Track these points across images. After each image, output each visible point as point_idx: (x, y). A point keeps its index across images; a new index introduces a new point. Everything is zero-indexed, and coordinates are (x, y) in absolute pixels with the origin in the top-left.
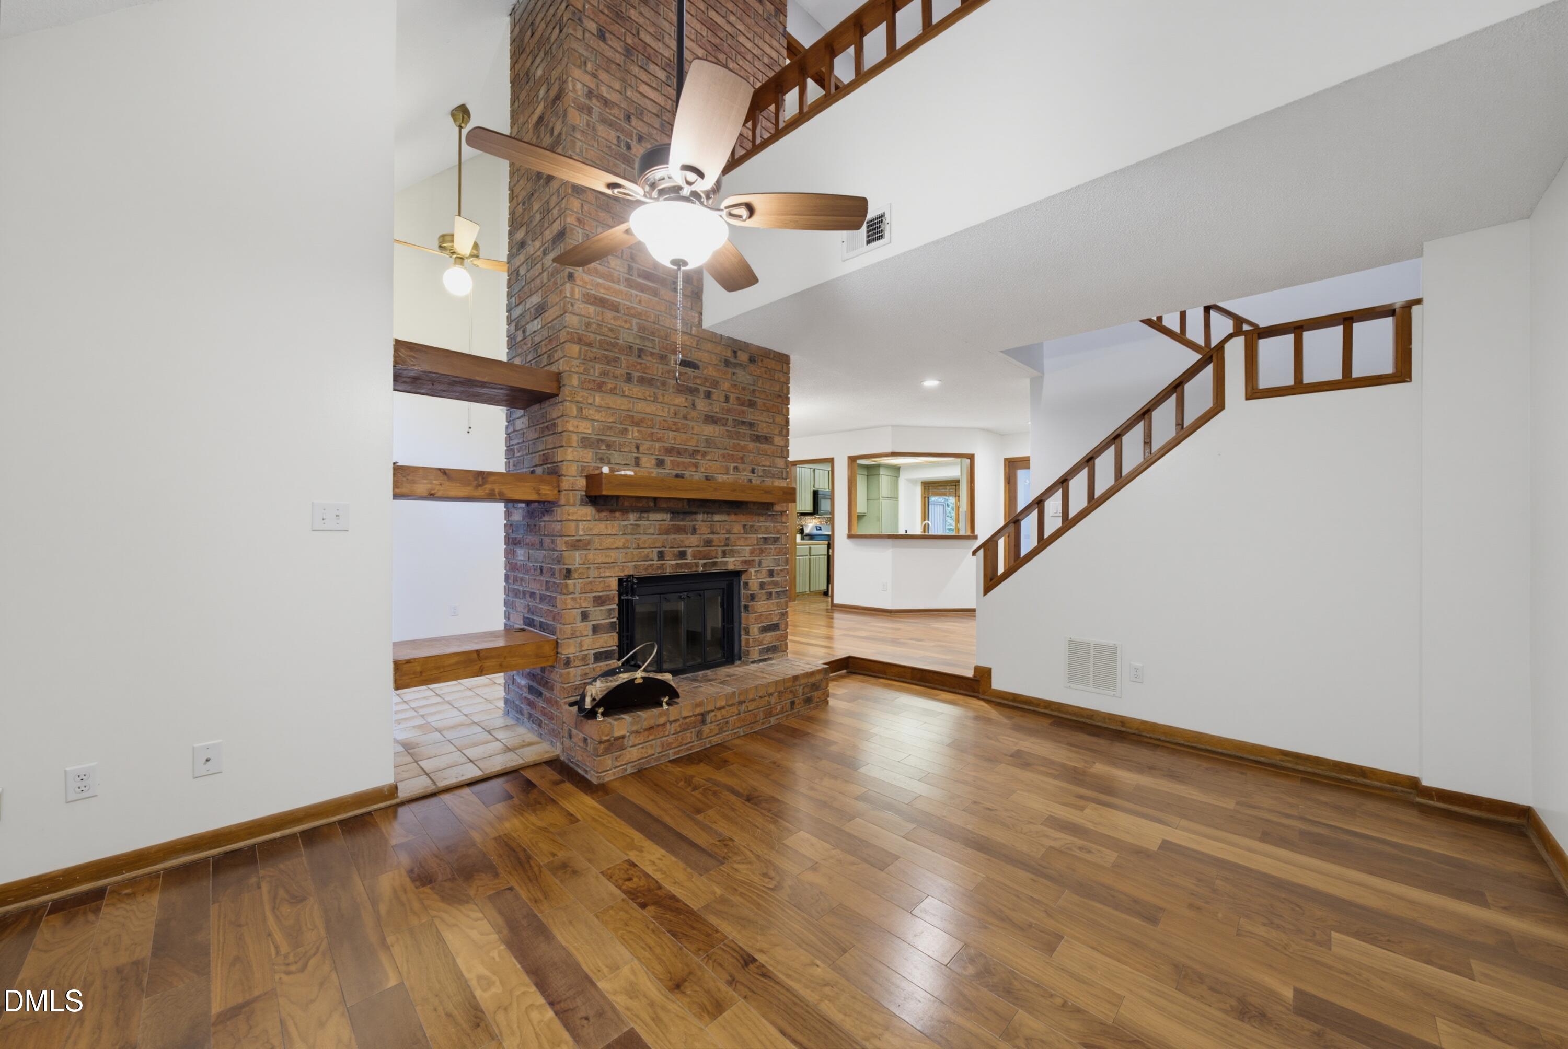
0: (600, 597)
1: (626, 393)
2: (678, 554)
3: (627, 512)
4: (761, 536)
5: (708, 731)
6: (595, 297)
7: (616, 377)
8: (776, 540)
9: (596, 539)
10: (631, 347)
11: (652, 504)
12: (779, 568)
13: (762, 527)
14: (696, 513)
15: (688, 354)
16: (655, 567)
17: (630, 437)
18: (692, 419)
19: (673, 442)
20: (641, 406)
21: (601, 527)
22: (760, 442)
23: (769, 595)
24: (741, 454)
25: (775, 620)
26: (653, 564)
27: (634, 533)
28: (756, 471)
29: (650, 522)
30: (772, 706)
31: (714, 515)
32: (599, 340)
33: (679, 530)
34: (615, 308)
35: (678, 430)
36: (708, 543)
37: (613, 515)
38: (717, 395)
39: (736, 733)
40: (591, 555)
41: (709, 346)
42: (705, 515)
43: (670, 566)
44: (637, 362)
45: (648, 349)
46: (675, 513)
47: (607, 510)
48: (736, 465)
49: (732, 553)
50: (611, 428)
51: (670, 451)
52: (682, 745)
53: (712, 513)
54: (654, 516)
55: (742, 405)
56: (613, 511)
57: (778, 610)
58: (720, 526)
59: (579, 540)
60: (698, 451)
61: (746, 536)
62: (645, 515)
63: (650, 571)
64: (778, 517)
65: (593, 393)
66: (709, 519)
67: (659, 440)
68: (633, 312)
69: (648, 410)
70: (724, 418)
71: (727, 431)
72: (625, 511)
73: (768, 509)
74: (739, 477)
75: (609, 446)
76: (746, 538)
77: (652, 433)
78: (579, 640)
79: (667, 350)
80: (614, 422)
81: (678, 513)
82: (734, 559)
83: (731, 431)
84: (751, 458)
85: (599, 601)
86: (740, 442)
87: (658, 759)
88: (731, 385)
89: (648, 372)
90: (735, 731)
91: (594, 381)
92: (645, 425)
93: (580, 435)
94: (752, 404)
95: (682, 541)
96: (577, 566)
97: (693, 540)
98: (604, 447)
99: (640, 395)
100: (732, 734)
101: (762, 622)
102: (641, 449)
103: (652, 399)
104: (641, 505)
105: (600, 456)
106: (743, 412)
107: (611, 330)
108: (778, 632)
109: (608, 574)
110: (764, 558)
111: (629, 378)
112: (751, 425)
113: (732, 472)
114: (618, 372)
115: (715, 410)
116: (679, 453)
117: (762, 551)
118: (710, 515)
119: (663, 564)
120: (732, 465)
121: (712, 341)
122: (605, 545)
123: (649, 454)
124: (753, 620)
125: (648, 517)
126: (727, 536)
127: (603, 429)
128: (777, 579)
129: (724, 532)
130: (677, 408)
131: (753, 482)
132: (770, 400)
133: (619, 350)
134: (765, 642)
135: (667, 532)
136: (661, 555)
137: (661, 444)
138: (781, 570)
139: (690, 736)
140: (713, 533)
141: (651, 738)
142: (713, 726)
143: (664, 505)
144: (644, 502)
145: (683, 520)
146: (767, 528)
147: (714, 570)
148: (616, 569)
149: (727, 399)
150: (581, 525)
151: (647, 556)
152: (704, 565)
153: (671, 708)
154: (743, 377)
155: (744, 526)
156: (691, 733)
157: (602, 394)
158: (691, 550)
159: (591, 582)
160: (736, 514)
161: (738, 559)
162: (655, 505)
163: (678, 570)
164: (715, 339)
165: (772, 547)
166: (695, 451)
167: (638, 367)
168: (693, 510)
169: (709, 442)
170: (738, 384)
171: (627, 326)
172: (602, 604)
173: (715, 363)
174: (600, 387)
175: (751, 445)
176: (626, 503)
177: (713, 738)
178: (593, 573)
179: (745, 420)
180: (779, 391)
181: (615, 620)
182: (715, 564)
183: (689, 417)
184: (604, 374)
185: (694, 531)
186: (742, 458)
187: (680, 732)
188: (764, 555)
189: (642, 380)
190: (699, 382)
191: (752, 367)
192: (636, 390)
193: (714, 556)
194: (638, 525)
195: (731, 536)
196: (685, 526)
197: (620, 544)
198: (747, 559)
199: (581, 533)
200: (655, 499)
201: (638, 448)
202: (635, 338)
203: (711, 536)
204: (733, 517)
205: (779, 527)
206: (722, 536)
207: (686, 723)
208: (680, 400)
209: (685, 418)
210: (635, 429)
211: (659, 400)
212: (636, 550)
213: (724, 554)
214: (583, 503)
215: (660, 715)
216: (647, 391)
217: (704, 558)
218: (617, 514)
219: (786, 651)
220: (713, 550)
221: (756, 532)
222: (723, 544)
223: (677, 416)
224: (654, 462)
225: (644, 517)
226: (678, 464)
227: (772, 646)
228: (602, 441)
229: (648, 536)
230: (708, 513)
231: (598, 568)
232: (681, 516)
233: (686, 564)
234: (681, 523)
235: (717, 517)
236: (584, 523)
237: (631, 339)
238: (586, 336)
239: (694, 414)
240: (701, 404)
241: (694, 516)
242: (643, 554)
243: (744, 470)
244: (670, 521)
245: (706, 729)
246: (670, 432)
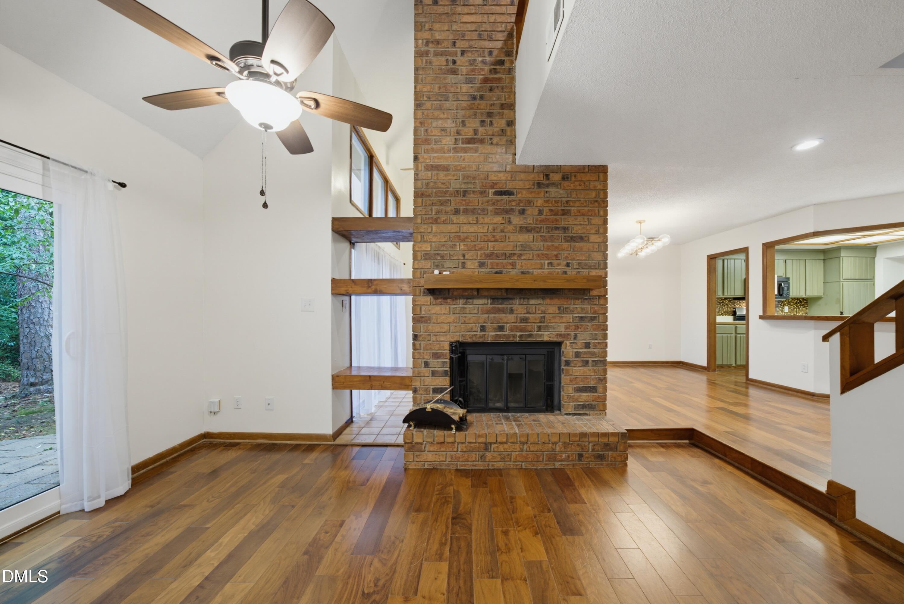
0: (437, 353)
1: (455, 222)
2: (497, 328)
3: (456, 299)
4: (577, 315)
5: (491, 457)
6: (432, 166)
7: (446, 213)
8: (593, 319)
9: (434, 317)
10: (457, 191)
11: (475, 293)
12: (596, 341)
13: (578, 309)
14: (513, 299)
15: (503, 185)
16: (478, 336)
17: (458, 250)
18: (509, 232)
19: (492, 249)
20: (465, 228)
21: (437, 309)
22: (575, 241)
23: (586, 363)
24: (555, 253)
25: (592, 383)
26: (477, 334)
27: (461, 312)
28: (571, 265)
29: (475, 306)
30: (557, 453)
31: (530, 300)
32: (435, 192)
33: (499, 311)
34: (446, 169)
35: (496, 241)
36: (525, 320)
37: (446, 301)
38: (530, 210)
39: (517, 465)
40: (431, 327)
41: (523, 176)
42: (522, 300)
43: (490, 336)
44: (462, 200)
45: (471, 189)
46: (494, 299)
47: (441, 298)
48: (550, 261)
49: (547, 328)
50: (444, 245)
51: (489, 256)
52: (468, 461)
53: (528, 299)
54: (476, 301)
55: (556, 214)
56: (445, 299)
57: (594, 375)
58: (536, 307)
59: (423, 317)
60: (515, 254)
61: (560, 315)
62: (471, 301)
63: (474, 339)
64: (595, 300)
65: (430, 225)
66: (525, 303)
67: (480, 249)
68: (459, 168)
69: (472, 230)
70: (538, 227)
71: (541, 236)
72: (455, 298)
73: (583, 294)
74: (554, 270)
75: (442, 257)
76: (562, 317)
77: (475, 245)
78: (423, 378)
79: (486, 186)
80: (447, 241)
81: (498, 299)
82: (549, 333)
83: (544, 236)
84: (566, 255)
85: (436, 356)
86: (554, 243)
87: (448, 465)
88: (544, 201)
89: (471, 205)
90: (517, 463)
91: (432, 218)
92: (469, 241)
93: (423, 253)
94: (565, 213)
95: (501, 319)
96: (422, 333)
97: (511, 318)
98: (439, 258)
99: (465, 221)
100: (513, 465)
101: (577, 384)
102: (467, 257)
103: (475, 222)
104: (466, 294)
105: (436, 263)
106: (556, 220)
107: (443, 183)
108: (595, 394)
109: (442, 339)
110: (579, 333)
111: (457, 211)
112: (565, 229)
113: (546, 267)
114: (449, 209)
115: (529, 222)
116: (498, 257)
117: (577, 328)
118: (526, 300)
119: (485, 335)
120: (546, 262)
121: (525, 172)
122: (439, 321)
123: (473, 259)
124: (568, 381)
125: (473, 302)
126: (542, 315)
127: (439, 247)
128: (595, 350)
129: (540, 312)
130: (495, 226)
131: (569, 273)
132: (585, 206)
133: (449, 195)
134: (580, 400)
135: (488, 312)
136: (483, 329)
137: (483, 252)
138: (599, 343)
139: (474, 456)
140: (528, 313)
141: (442, 449)
142: (495, 454)
143: (486, 294)
144: (469, 291)
145: (501, 304)
146: (582, 309)
147: (529, 340)
148: (448, 336)
149: (541, 212)
150: (423, 308)
151: (472, 328)
152: (521, 336)
153: (458, 433)
154: (553, 192)
155: (559, 308)
156: (476, 454)
157: (437, 225)
158: (508, 325)
159: (430, 344)
160: (551, 299)
161: (554, 333)
162: (478, 294)
163: (497, 339)
164: (527, 170)
165: (588, 324)
166: (511, 254)
167: (464, 203)
168: (509, 296)
169: (524, 247)
170: (551, 199)
171: (455, 178)
172: (438, 358)
173: (527, 187)
174: (436, 221)
175: (565, 245)
176: (455, 293)
177: (495, 463)
178: (433, 338)
179: (558, 226)
180: (595, 198)
181: (448, 369)
182: (530, 336)
183: (505, 230)
184: (438, 212)
185: (512, 311)
186: (556, 256)
187: (465, 452)
188: (579, 330)
189: (466, 211)
190: (514, 204)
191: (566, 183)
192: (462, 218)
193: (529, 330)
194: (465, 308)
195: (546, 315)
196: (503, 308)
197: (451, 320)
198: (563, 333)
199: (423, 313)
200: (478, 290)
201: (464, 256)
202: (461, 185)
203: (528, 315)
204: (548, 301)
205: (596, 308)
206: (538, 315)
207: (471, 447)
208: (498, 219)
209: (502, 231)
210: (462, 244)
211: (480, 222)
212: (464, 325)
213: (539, 329)
214: (424, 294)
215: (449, 436)
216: (471, 218)
217: (521, 331)
218: (449, 301)
219: (605, 411)
220: (528, 325)
221: (572, 312)
222: (538, 321)
223: (496, 231)
224: (477, 264)
225: (469, 302)
226: (497, 264)
227: (588, 404)
228: (438, 254)
229: (472, 315)
230: (524, 299)
231: (435, 335)
232: (500, 301)
233: (505, 335)
234: (500, 306)
235: (532, 302)
236: (426, 306)
237: (458, 186)
238: (426, 191)
239: (510, 228)
240: (516, 220)
241: (511, 301)
242: (468, 327)
243: (559, 264)
244: (491, 304)
245: (489, 455)
246: (490, 243)
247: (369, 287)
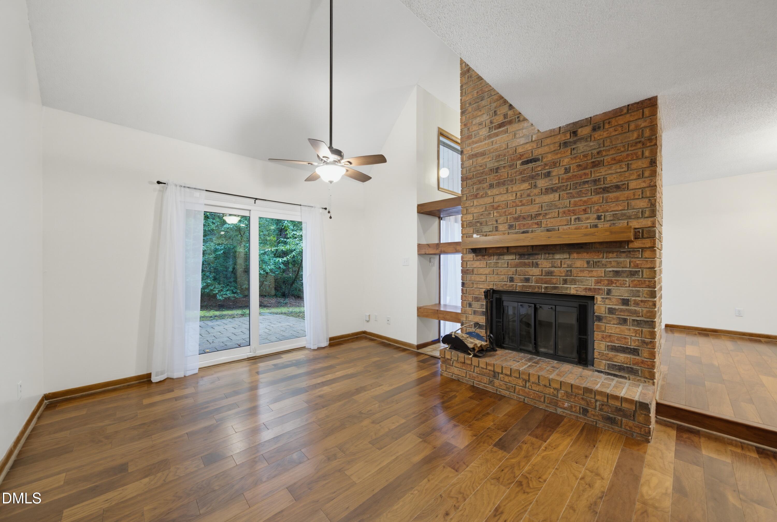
0: (477, 297)
1: (490, 194)
2: (524, 279)
3: (491, 256)
4: (611, 269)
5: (498, 384)
6: (473, 155)
7: (483, 189)
8: (632, 274)
9: (475, 270)
10: (491, 170)
11: (506, 251)
12: (639, 299)
13: (613, 263)
14: (538, 254)
15: (530, 155)
16: (508, 286)
17: (492, 216)
18: (535, 195)
19: (519, 213)
20: (497, 199)
21: (477, 264)
22: (608, 192)
23: (625, 321)
24: (583, 207)
25: (633, 345)
26: (507, 284)
27: (495, 266)
28: (603, 217)
29: (504, 261)
31: (555, 255)
32: (475, 175)
33: (525, 265)
34: (483, 154)
35: (523, 205)
36: (550, 273)
37: (484, 258)
38: (555, 172)
39: (520, 398)
40: (473, 277)
41: (548, 141)
42: (547, 255)
43: (518, 285)
44: (495, 176)
45: (502, 166)
46: (522, 255)
47: (480, 255)
48: (576, 217)
49: (574, 282)
50: (482, 215)
51: (517, 219)
52: (482, 382)
53: (553, 254)
54: (506, 257)
55: (585, 168)
56: (483, 256)
57: (635, 336)
58: (561, 262)
59: (468, 270)
60: (540, 214)
61: (590, 269)
62: (501, 257)
63: (505, 287)
64: (637, 253)
65: (472, 200)
66: (550, 258)
67: (510, 214)
68: (492, 151)
69: (503, 199)
70: (564, 186)
71: (567, 194)
72: (490, 255)
73: (620, 247)
74: (582, 225)
75: (481, 224)
76: (592, 271)
77: (505, 211)
78: (467, 315)
79: (514, 160)
80: (484, 211)
81: (524, 255)
82: (576, 286)
83: (571, 193)
84: (596, 208)
85: (477, 299)
86: (582, 198)
87: (468, 381)
88: (571, 158)
89: (502, 178)
90: (520, 397)
91: (473, 194)
92: (501, 208)
93: (468, 222)
94: (595, 165)
95: (527, 272)
96: (467, 282)
97: (535, 271)
98: (479, 225)
99: (497, 193)
100: (517, 397)
101: (611, 342)
102: (499, 222)
103: (505, 192)
104: (499, 252)
105: (477, 229)
106: (585, 174)
107: (481, 166)
108: (637, 358)
109: (481, 287)
110: (614, 288)
111: (491, 186)
112: (595, 181)
113: (573, 223)
114: (485, 185)
115: (554, 183)
116: (524, 218)
117: (611, 283)
118: (551, 255)
119: (513, 285)
120: (573, 218)
121: (551, 136)
122: (479, 273)
123: (504, 223)
124: (600, 337)
125: (504, 258)
126: (568, 269)
127: (478, 216)
128: (636, 308)
129: (566, 266)
130: (522, 192)
131: (600, 226)
132: (622, 152)
133: (485, 174)
134: (616, 360)
135: (517, 266)
136: (512, 280)
137: (511, 216)
138: (642, 301)
139: (486, 379)
140: (553, 267)
141: (463, 368)
142: (502, 383)
143: (514, 251)
144: (501, 249)
145: (528, 259)
146: (618, 263)
147: (554, 292)
148: (485, 285)
149: (567, 171)
150: (468, 263)
151: (503, 279)
152: (546, 288)
153: (473, 358)
154: (582, 147)
155: (588, 263)
156: (487, 379)
157: (477, 199)
158: (534, 277)
159: (473, 290)
160: (578, 253)
161: (582, 286)
162: (508, 251)
163: (524, 289)
164: (552, 134)
165: (627, 279)
166: (537, 214)
167: (496, 178)
168: (534, 252)
169: (551, 205)
170: (578, 155)
171: (490, 159)
172: (478, 301)
173: (553, 150)
174: (476, 196)
175: (596, 198)
176: (491, 251)
177: (502, 390)
178: (475, 286)
179: (587, 180)
180: (637, 138)
181: (484, 310)
182: (555, 288)
183: (531, 195)
184: (478, 189)
185: (537, 265)
186: (585, 210)
187: (479, 374)
188: (614, 285)
189: (498, 185)
190: (539, 169)
191: (597, 135)
192: (495, 191)
193: (555, 282)
194: (498, 263)
195: (573, 269)
196: (529, 262)
197: (487, 272)
198: (592, 287)
199: (468, 266)
200: (508, 248)
201: (497, 221)
202: (494, 164)
203: (552, 269)
204: (575, 255)
205: (638, 262)
206: (564, 269)
207: (483, 372)
208: (525, 186)
209: (529, 195)
210: (495, 211)
211: (510, 191)
212: (496, 276)
213: (565, 282)
214: (469, 253)
215: (468, 359)
216: (502, 189)
217: (546, 283)
218: (486, 257)
219: (653, 380)
220: (553, 278)
221: (605, 266)
222: (563, 275)
223: (523, 196)
224: (507, 227)
225: (501, 258)
226: (524, 225)
227: (627, 367)
228: (478, 222)
229: (503, 269)
230: (549, 254)
231: (476, 283)
232: (527, 257)
233: (530, 286)
234: (526, 261)
235: (557, 256)
236: (470, 262)
237: (492, 165)
238: (469, 175)
239: (536, 191)
240: (542, 183)
241: (536, 257)
242: (500, 278)
243: (588, 219)
244: (518, 260)
245: (497, 382)
246: (517, 208)
247: (437, 249)
